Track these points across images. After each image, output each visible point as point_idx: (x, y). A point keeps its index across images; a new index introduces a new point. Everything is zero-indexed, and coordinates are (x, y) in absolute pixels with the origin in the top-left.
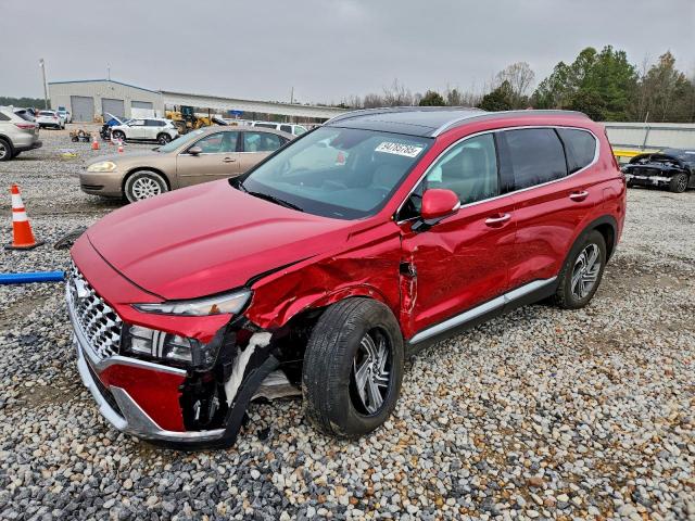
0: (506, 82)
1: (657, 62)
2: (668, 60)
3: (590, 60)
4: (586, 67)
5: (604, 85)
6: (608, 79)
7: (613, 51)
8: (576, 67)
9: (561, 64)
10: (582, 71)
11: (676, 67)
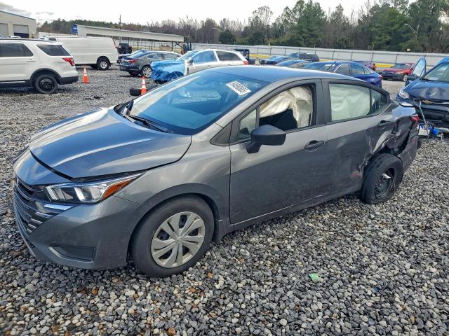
0: (257, 17)
1: (334, 10)
2: (340, 9)
3: (302, 7)
4: (300, 11)
5: (309, 22)
6: (310, 19)
7: (313, 3)
8: (295, 11)
9: (287, 8)
10: (298, 13)
11: (344, 13)
